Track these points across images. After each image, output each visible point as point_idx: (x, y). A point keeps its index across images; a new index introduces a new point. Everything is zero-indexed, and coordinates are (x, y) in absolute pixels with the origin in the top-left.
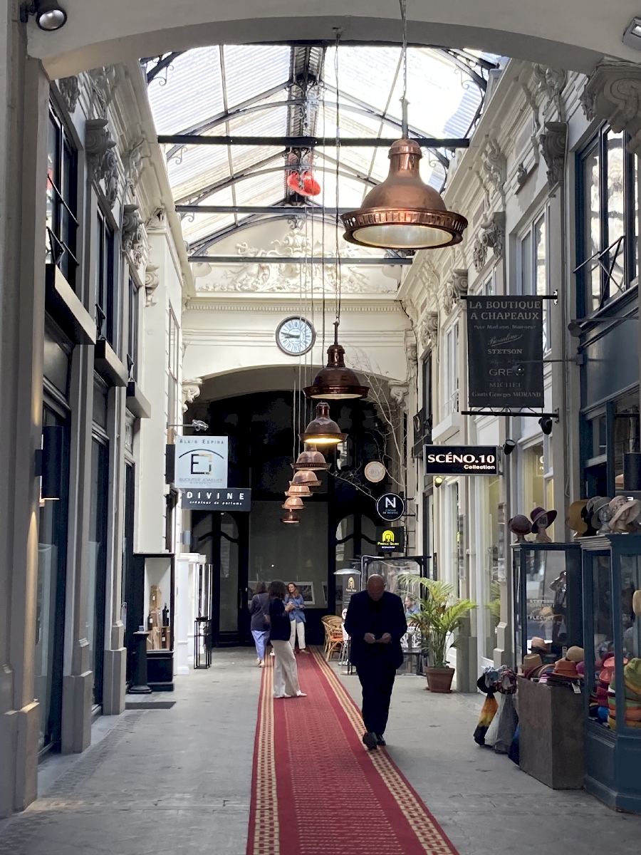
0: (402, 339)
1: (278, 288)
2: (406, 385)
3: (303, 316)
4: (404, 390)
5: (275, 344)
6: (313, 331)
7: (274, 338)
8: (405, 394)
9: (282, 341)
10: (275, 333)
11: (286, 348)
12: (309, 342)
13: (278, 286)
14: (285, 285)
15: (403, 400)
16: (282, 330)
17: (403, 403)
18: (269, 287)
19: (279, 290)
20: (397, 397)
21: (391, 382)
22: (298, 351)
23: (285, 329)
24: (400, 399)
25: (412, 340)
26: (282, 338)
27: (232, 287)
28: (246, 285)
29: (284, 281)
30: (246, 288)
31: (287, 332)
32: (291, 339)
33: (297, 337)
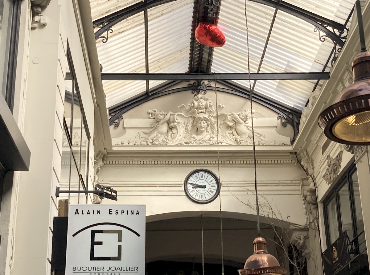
0: (299, 188)
1: (185, 143)
2: (305, 229)
4: (305, 234)
5: (184, 193)
6: (218, 183)
7: (182, 188)
8: (306, 238)
9: (190, 191)
10: (183, 183)
11: (194, 197)
12: (215, 192)
13: (186, 141)
15: (304, 243)
16: (189, 181)
17: (304, 246)
18: (177, 142)
19: (186, 145)
20: (299, 241)
22: (204, 199)
23: (192, 180)
24: (301, 242)
26: (189, 187)
28: (157, 140)
29: (191, 137)
30: (156, 143)
31: (194, 183)
32: (198, 189)
33: (204, 187)
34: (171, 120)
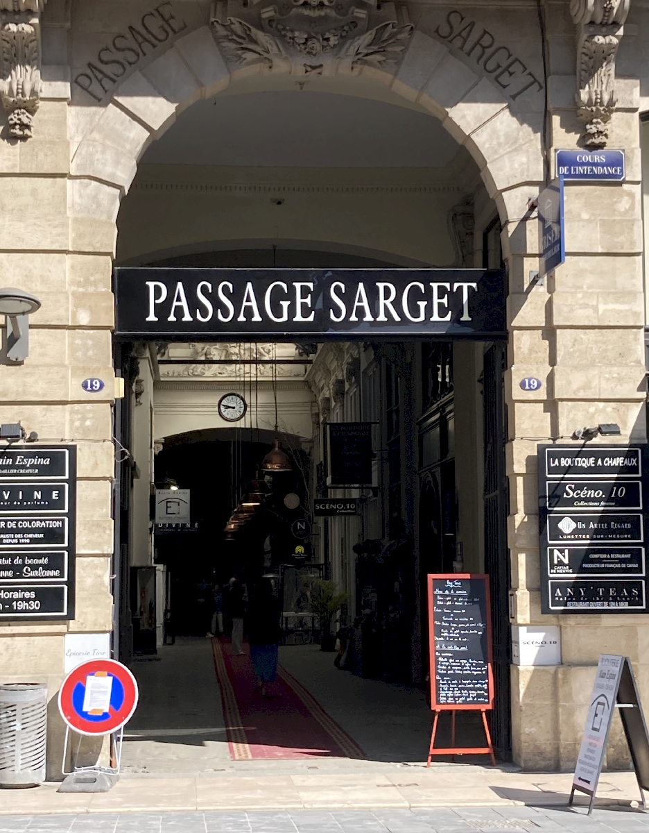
0: (309, 408)
2: (311, 441)
3: (238, 393)
4: (311, 444)
5: (218, 413)
6: (245, 404)
7: (217, 409)
8: (311, 448)
9: (222, 411)
10: (217, 405)
11: (226, 416)
12: (242, 412)
13: (219, 372)
14: (224, 371)
15: (310, 452)
16: (222, 403)
17: (310, 454)
18: (213, 373)
19: (219, 375)
21: (301, 440)
22: (234, 418)
23: (224, 402)
25: (316, 410)
26: (222, 408)
27: (186, 373)
28: (196, 371)
30: (196, 373)
31: (226, 404)
32: (229, 409)
33: (234, 408)
34: (208, 352)
